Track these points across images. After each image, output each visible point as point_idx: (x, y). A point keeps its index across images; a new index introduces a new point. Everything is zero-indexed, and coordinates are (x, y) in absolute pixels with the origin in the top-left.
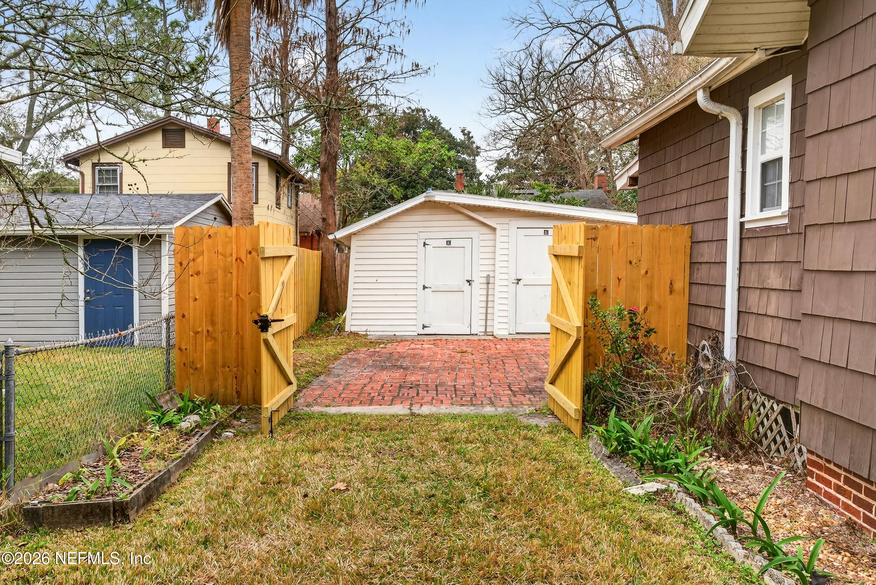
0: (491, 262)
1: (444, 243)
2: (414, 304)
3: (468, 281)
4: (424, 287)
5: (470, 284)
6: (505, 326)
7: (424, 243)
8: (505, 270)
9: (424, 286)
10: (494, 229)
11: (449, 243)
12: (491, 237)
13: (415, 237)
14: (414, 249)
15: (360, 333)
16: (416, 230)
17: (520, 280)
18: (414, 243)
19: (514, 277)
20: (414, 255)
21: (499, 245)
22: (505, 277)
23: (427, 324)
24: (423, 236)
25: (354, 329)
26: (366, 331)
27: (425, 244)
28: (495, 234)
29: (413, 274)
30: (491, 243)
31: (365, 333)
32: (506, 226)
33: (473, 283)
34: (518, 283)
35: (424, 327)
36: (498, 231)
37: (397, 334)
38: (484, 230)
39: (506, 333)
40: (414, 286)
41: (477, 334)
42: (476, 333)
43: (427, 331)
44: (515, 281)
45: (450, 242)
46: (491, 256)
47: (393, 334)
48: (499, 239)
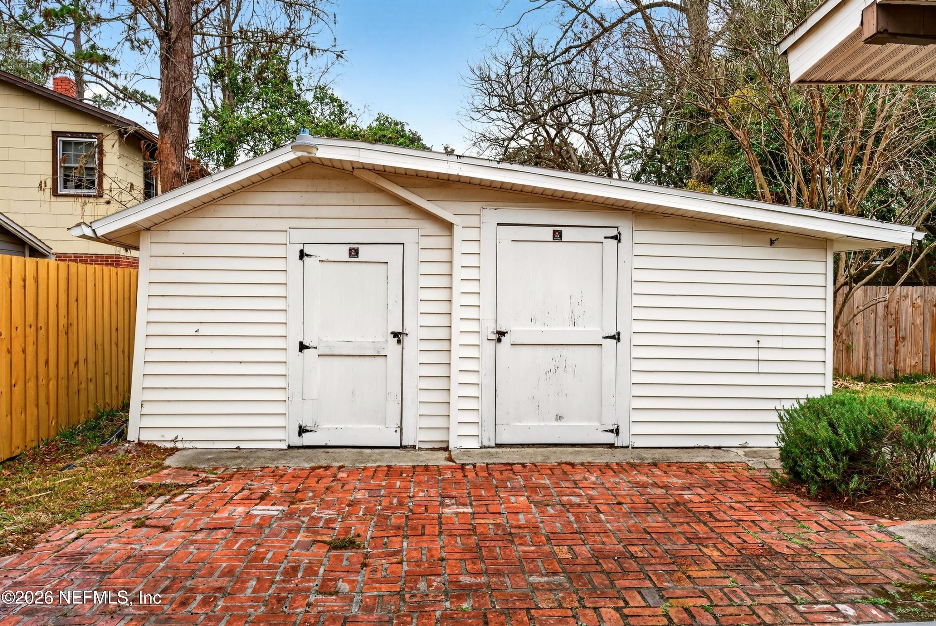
0: (443, 295)
1: (343, 253)
2: (280, 383)
3: (396, 335)
4: (302, 347)
5: (399, 342)
6: (474, 431)
7: (302, 252)
8: (472, 313)
9: (301, 343)
10: (449, 226)
11: (354, 252)
12: (443, 242)
13: (280, 238)
14: (279, 265)
15: (159, 445)
16: (284, 224)
17: (502, 334)
18: (280, 251)
19: (490, 328)
20: (280, 278)
21: (459, 260)
22: (473, 326)
23: (308, 424)
24: (299, 236)
25: (146, 437)
26: (175, 441)
27: (302, 255)
28: (451, 235)
29: (279, 317)
30: (443, 255)
31: (169, 445)
32: (474, 220)
33: (406, 339)
34: (499, 340)
35: (302, 431)
36: (457, 230)
37: (243, 445)
38: (429, 228)
39: (474, 444)
40: (280, 343)
41: (414, 447)
42: (412, 443)
43: (308, 439)
44: (494, 337)
45: (357, 251)
46: (443, 282)
47: (234, 445)
48: (459, 247)
